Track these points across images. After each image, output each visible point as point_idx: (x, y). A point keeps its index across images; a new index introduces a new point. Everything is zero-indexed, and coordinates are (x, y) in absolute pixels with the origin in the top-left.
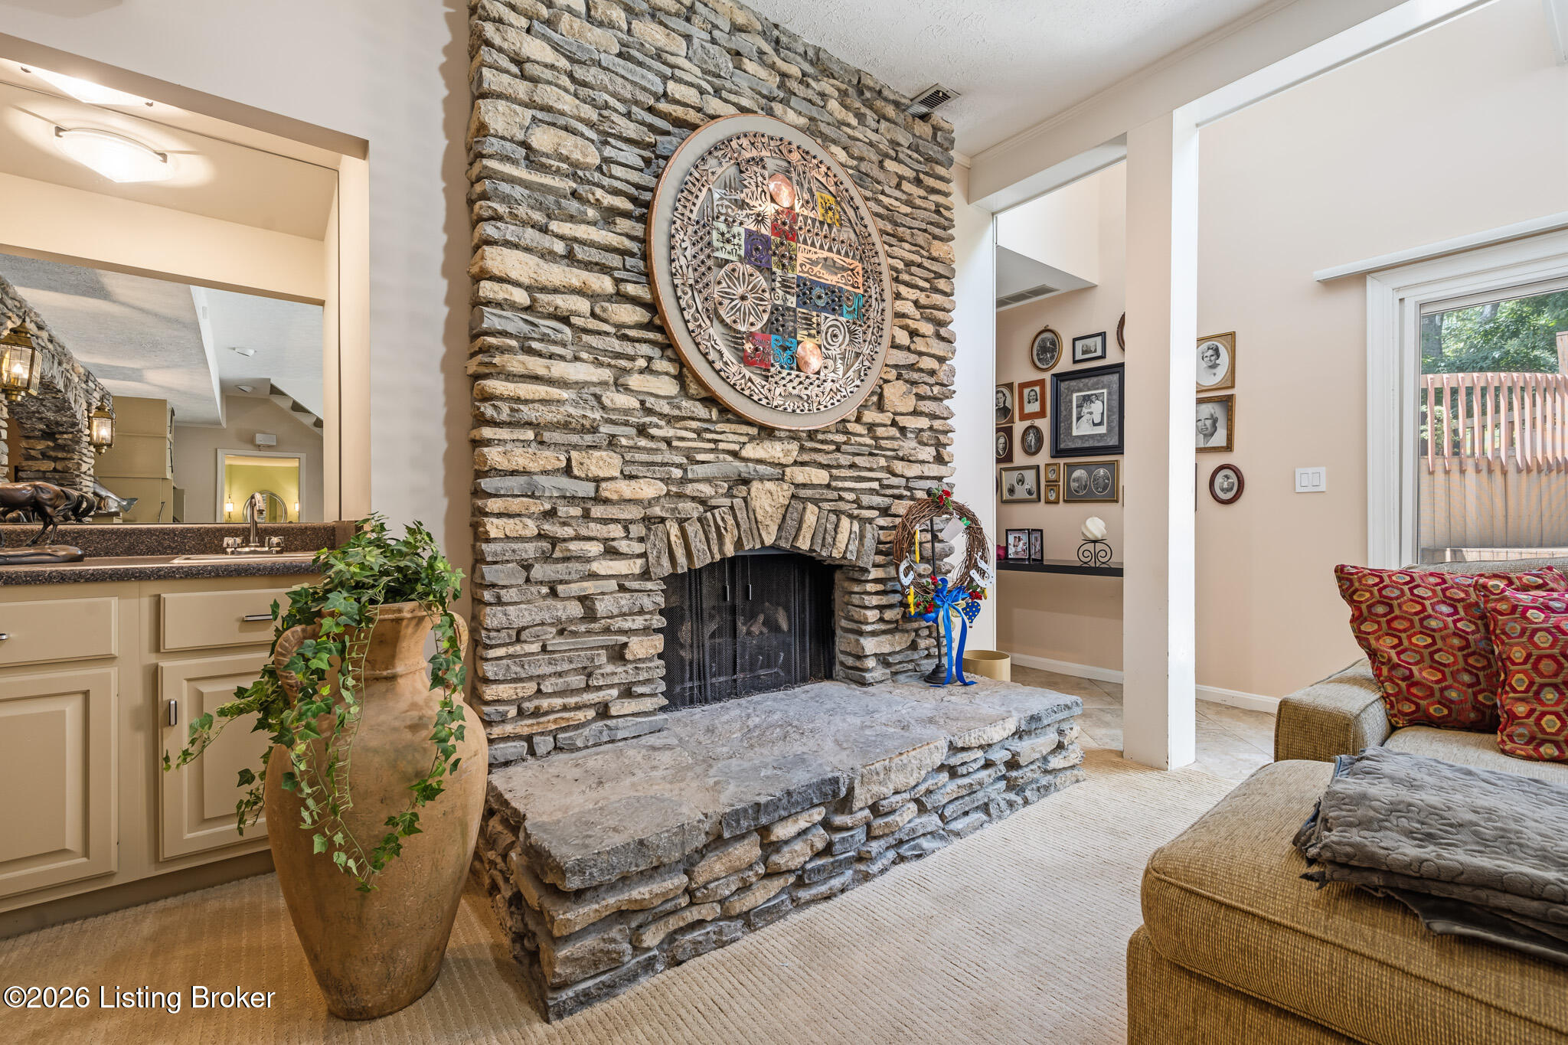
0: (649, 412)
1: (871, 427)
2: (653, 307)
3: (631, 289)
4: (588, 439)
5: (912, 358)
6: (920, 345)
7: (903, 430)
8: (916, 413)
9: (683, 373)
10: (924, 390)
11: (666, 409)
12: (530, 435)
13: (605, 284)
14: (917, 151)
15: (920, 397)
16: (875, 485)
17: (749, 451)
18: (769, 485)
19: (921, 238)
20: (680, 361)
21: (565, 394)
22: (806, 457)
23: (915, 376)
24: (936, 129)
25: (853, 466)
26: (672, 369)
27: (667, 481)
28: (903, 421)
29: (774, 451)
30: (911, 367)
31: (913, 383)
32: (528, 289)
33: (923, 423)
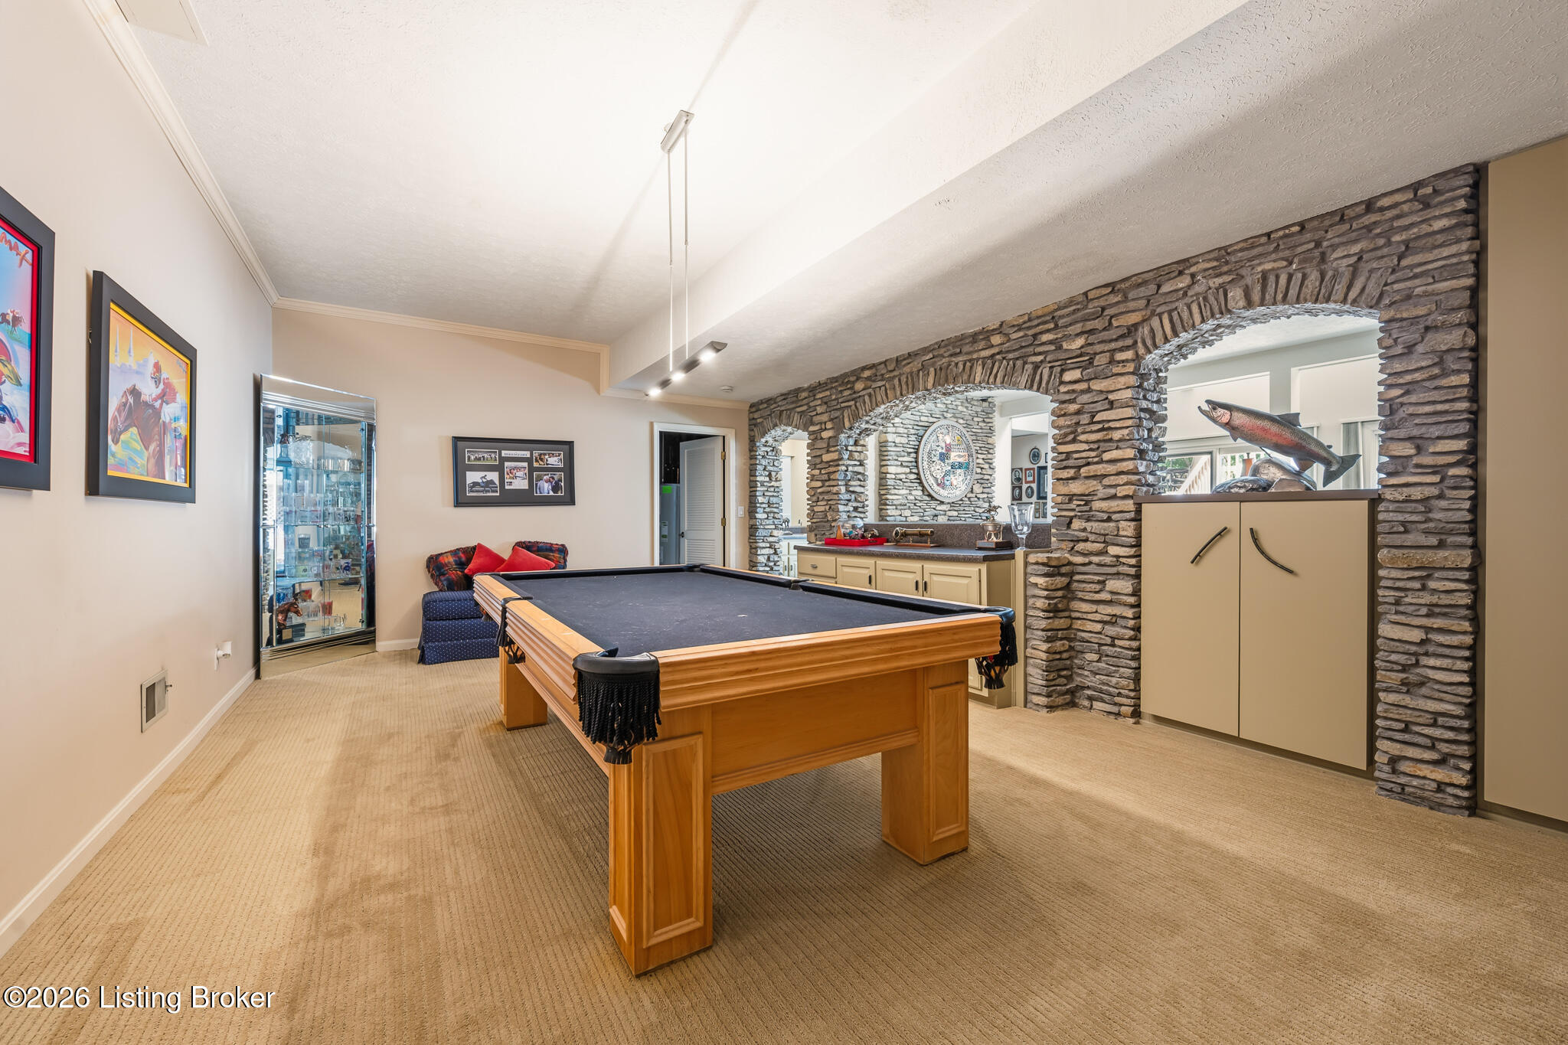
0: (916, 499)
1: (969, 498)
2: (918, 474)
3: (914, 471)
4: (905, 507)
5: (981, 476)
6: (984, 472)
7: (979, 498)
8: (983, 493)
9: (924, 489)
10: (986, 485)
11: (919, 498)
12: (894, 507)
13: (908, 470)
14: (984, 412)
15: (984, 488)
16: (970, 515)
17: (938, 508)
18: (943, 517)
19: (985, 439)
20: (923, 487)
21: (900, 497)
22: (951, 508)
23: (982, 481)
24: (990, 403)
25: (964, 510)
26: (921, 488)
27: (920, 517)
28: (978, 496)
29: (943, 507)
30: (982, 479)
31: (982, 484)
32: (895, 474)
33: (985, 496)
